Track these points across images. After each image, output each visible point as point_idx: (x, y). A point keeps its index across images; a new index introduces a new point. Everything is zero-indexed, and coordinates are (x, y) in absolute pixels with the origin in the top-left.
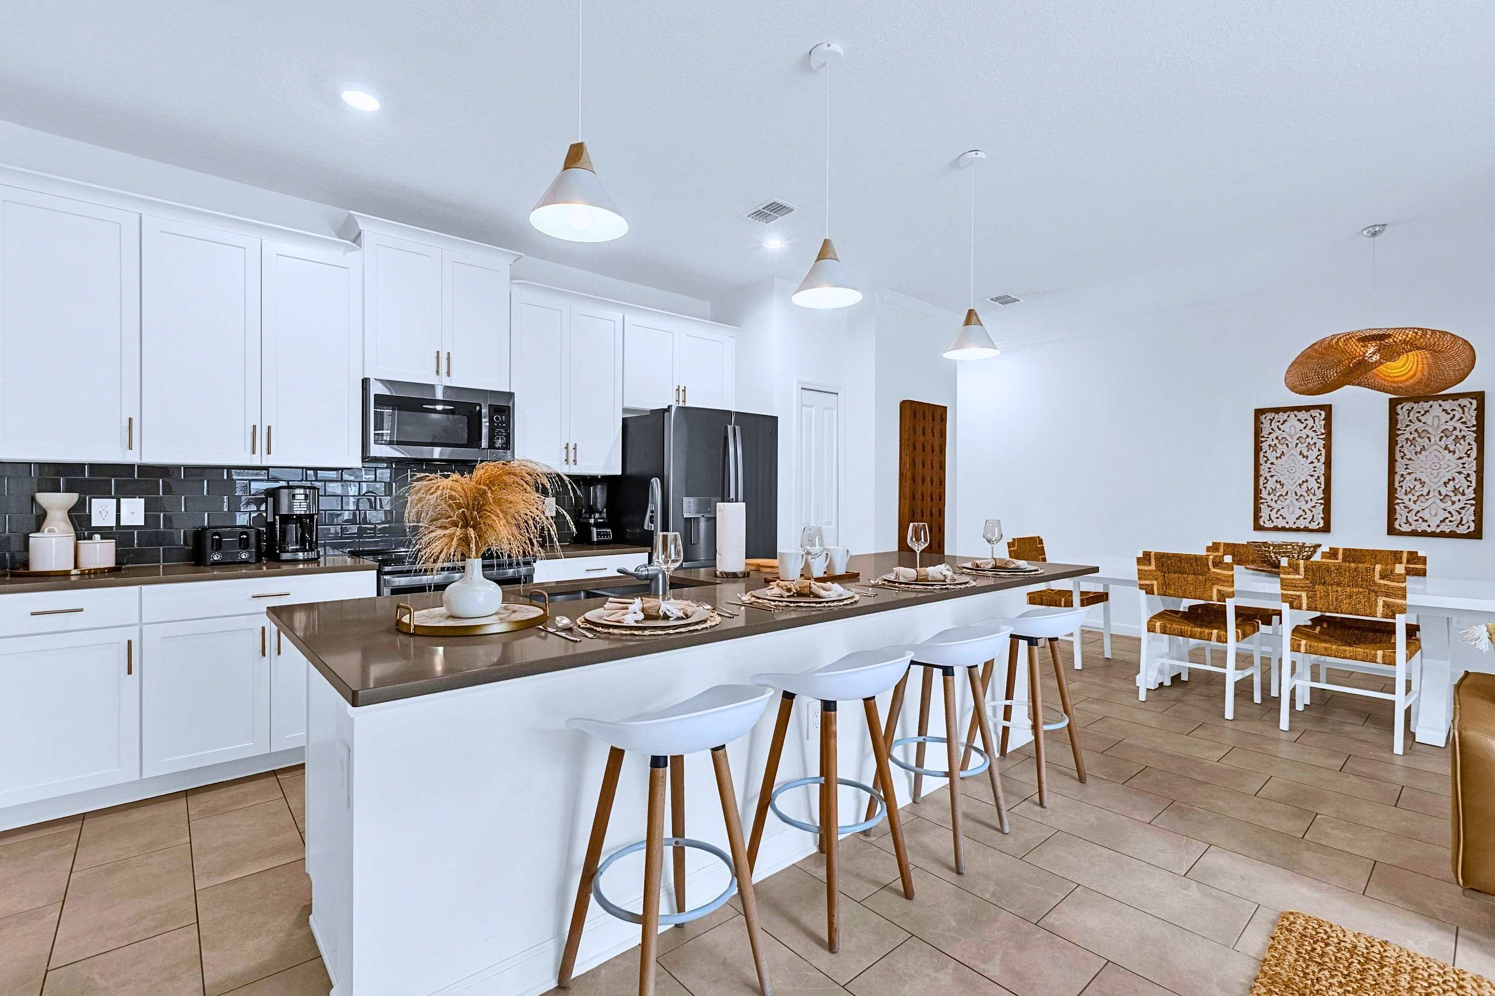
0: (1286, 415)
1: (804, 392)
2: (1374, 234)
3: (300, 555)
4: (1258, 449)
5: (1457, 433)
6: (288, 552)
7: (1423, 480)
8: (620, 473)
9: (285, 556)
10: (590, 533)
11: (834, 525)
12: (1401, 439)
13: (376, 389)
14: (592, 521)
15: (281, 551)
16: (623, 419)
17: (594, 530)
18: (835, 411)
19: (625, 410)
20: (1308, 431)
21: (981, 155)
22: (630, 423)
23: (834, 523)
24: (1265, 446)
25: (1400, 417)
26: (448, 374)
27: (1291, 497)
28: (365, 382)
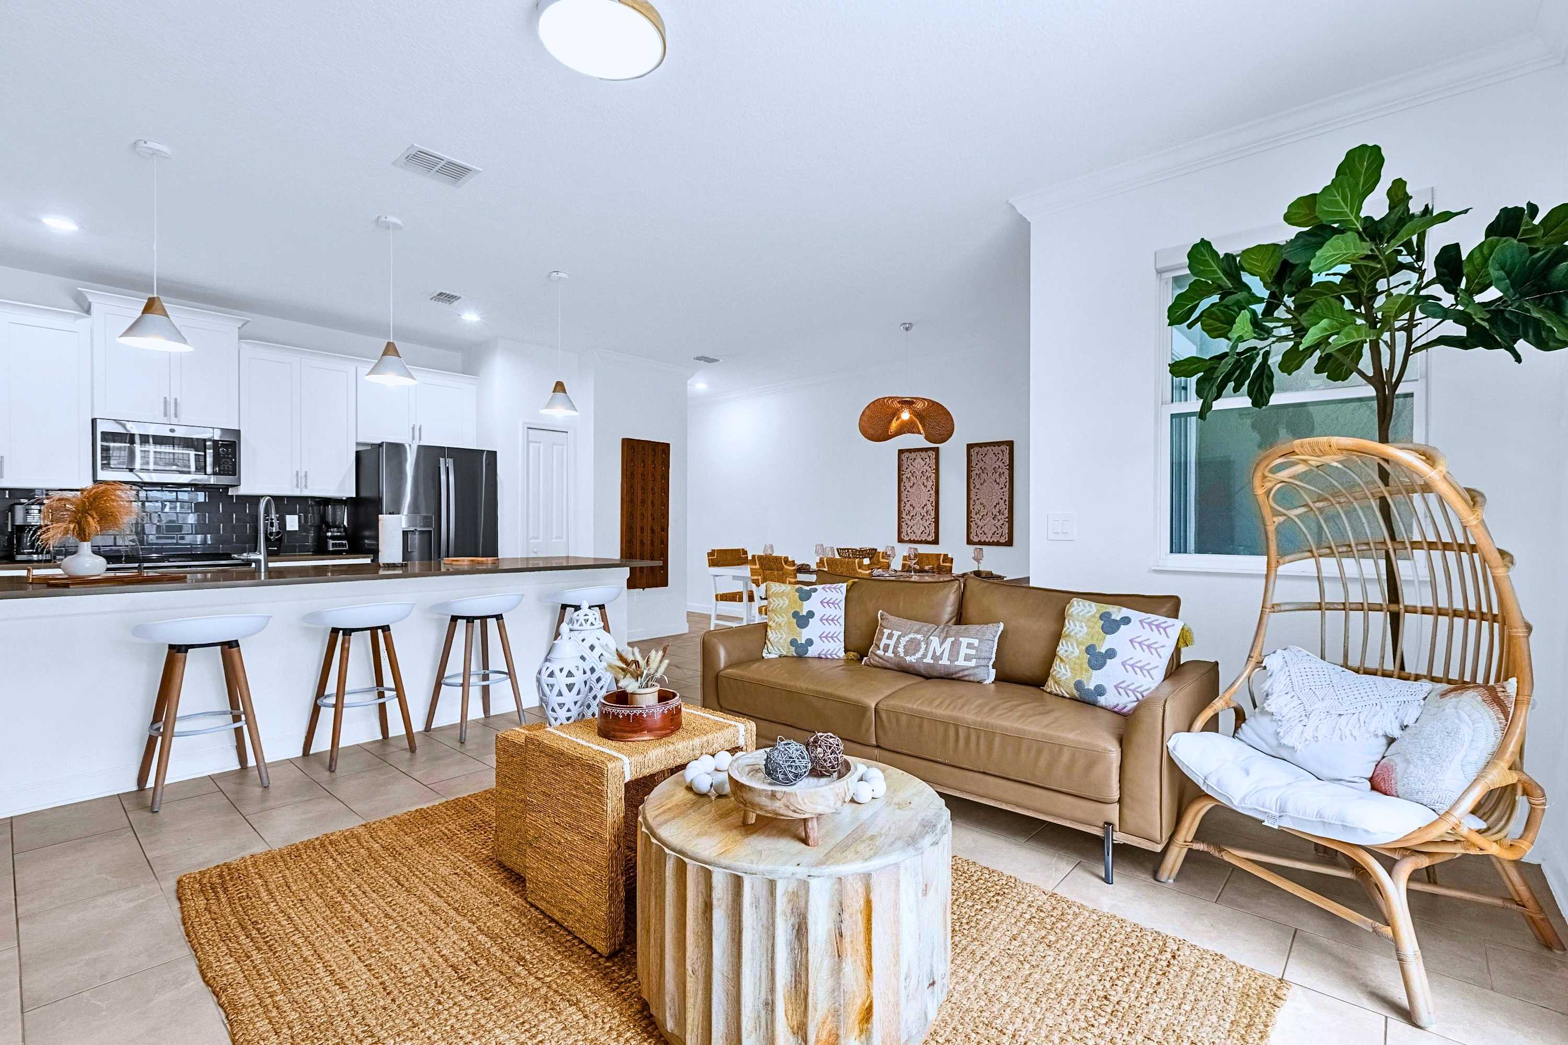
0: (915, 454)
1: (530, 431)
2: (907, 329)
3: (35, 557)
4: (900, 480)
5: (1000, 470)
6: (24, 554)
7: (985, 504)
8: (354, 495)
9: (19, 558)
10: (327, 543)
11: (565, 539)
12: (973, 474)
13: (102, 427)
14: (329, 534)
15: (17, 554)
16: (357, 452)
17: (331, 542)
18: (565, 447)
19: (358, 444)
20: (926, 467)
21: (560, 274)
22: (363, 456)
23: (565, 537)
24: (904, 477)
25: (973, 458)
26: (176, 416)
27: (918, 518)
28: (94, 421)
